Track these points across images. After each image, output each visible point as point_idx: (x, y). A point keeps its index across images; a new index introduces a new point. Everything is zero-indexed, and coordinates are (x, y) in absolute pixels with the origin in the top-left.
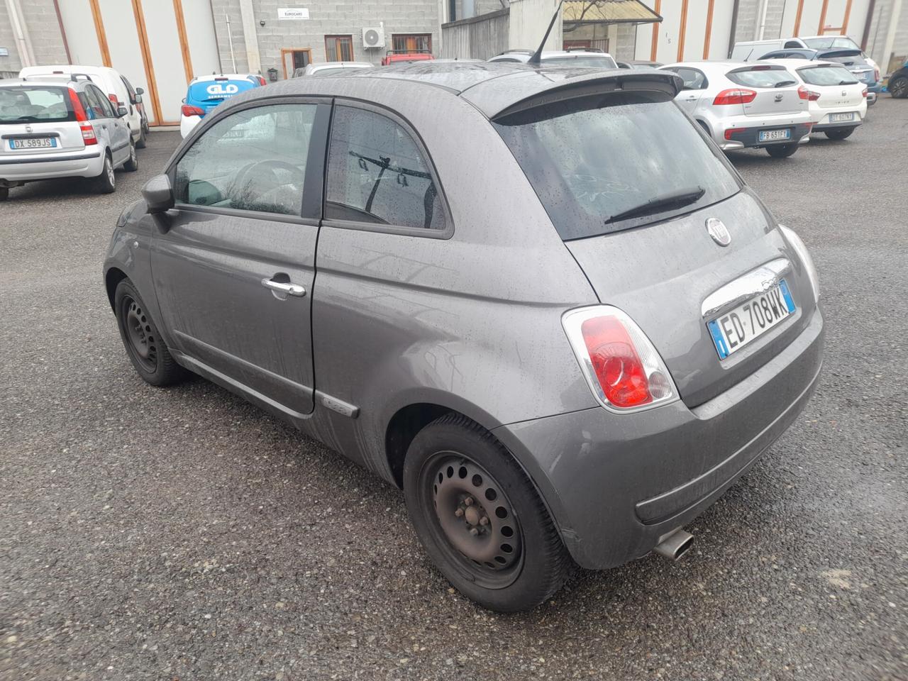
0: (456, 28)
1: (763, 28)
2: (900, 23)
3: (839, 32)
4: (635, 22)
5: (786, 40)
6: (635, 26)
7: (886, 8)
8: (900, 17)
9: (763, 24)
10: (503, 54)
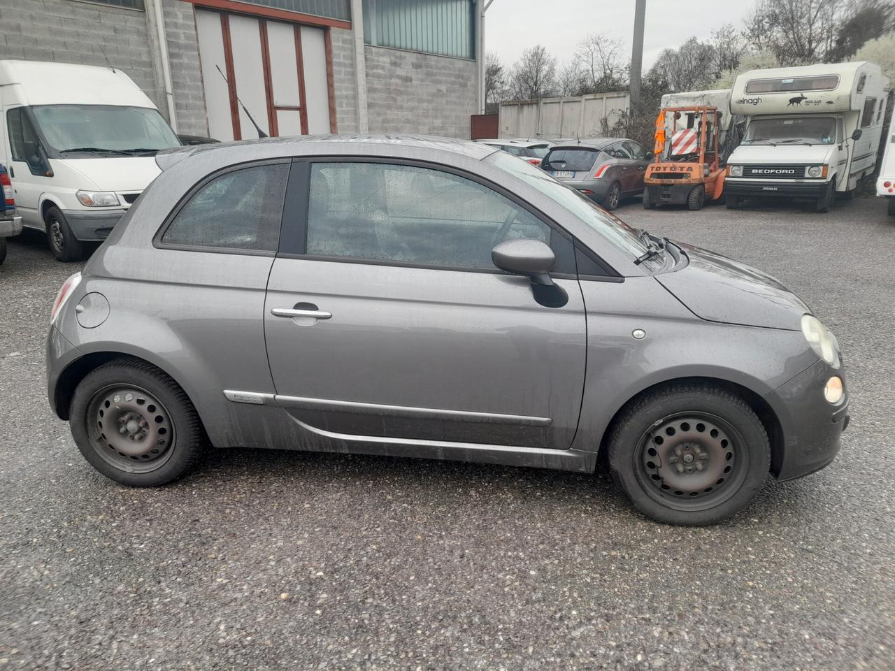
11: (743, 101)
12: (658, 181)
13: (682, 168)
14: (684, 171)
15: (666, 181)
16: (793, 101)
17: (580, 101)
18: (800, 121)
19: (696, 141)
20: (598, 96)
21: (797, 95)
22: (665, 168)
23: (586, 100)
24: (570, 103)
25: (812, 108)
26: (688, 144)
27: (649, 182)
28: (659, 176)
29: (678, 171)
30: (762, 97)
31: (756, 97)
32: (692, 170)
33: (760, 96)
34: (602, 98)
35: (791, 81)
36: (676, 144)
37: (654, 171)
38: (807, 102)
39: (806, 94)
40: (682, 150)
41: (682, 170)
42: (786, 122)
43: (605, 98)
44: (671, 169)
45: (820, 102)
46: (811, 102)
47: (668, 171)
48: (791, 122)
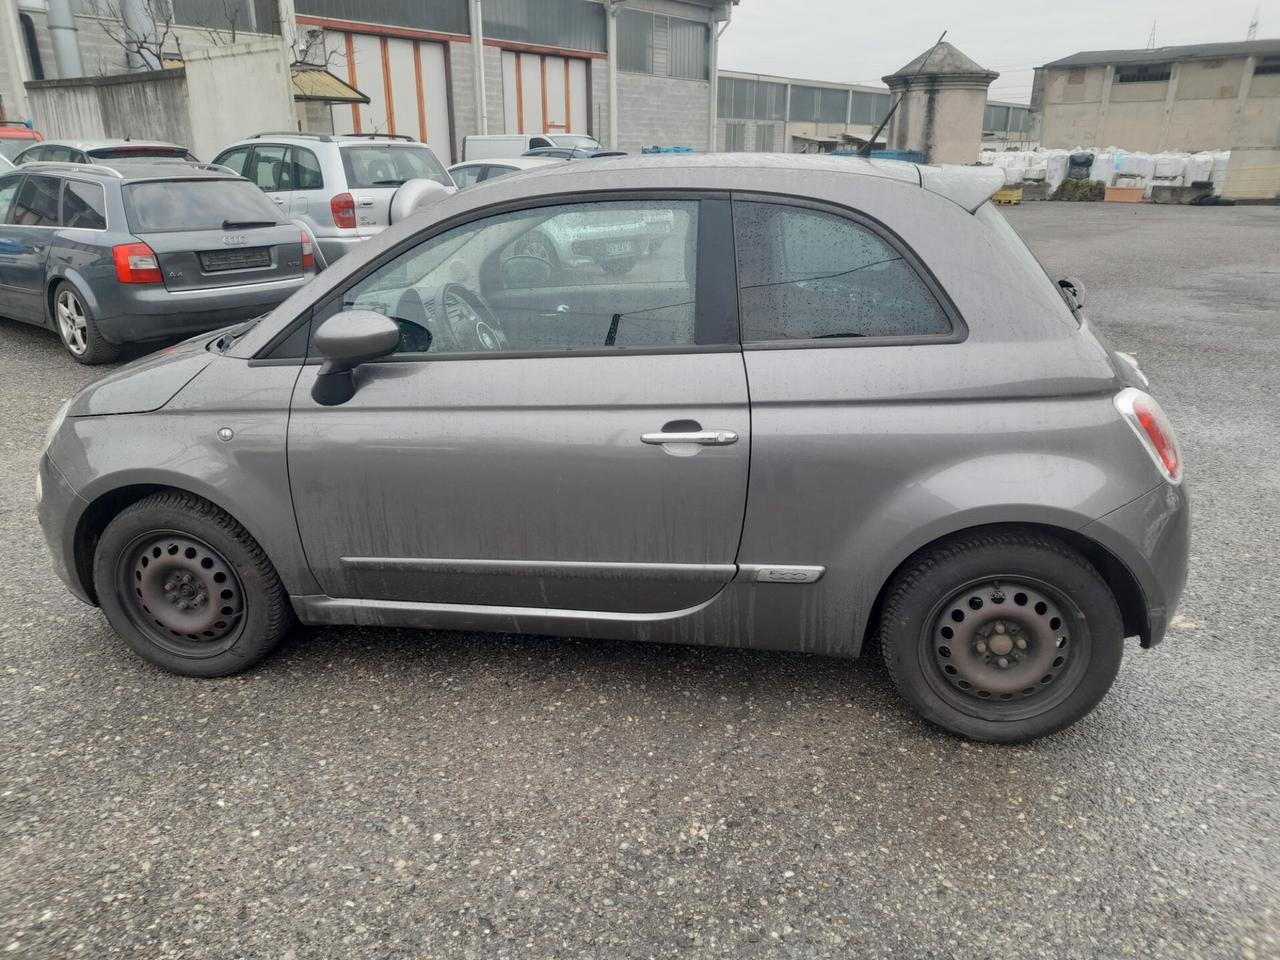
0: (61, 91)
1: (485, 120)
2: (618, 125)
3: (564, 130)
4: (328, 101)
5: (530, 137)
6: (328, 107)
7: (603, 107)
8: (618, 119)
9: (485, 115)
10: (258, 137)
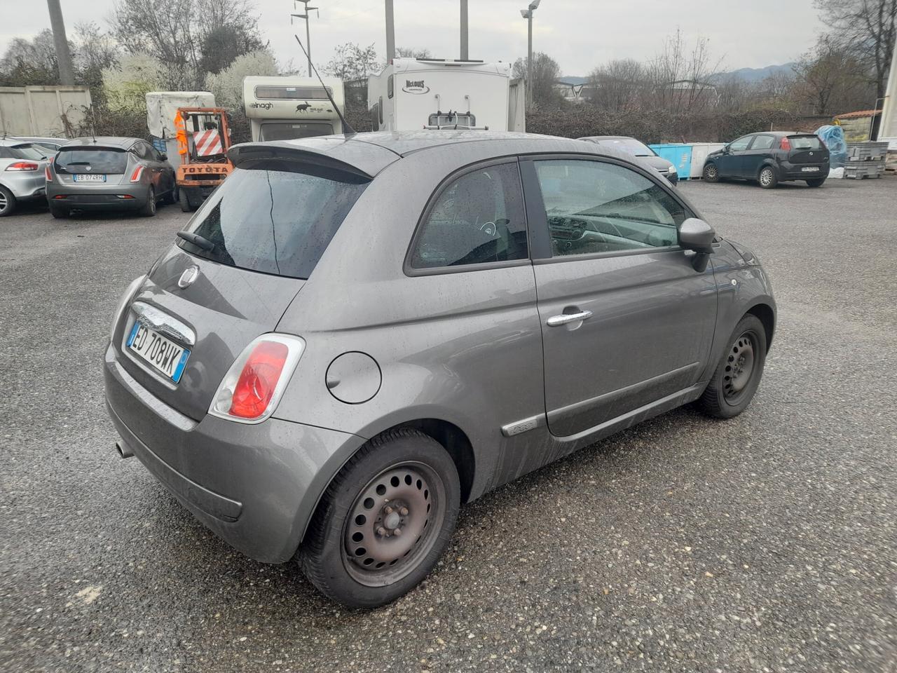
11: (256, 106)
12: (196, 183)
13: (217, 169)
14: (220, 172)
15: (204, 182)
16: (300, 107)
17: (23, 93)
18: (306, 126)
19: (219, 142)
20: (48, 88)
21: (302, 102)
22: (200, 170)
23: (31, 92)
24: (8, 95)
25: (315, 115)
26: (213, 145)
27: (185, 184)
28: (195, 177)
29: (214, 172)
30: (273, 102)
31: (268, 102)
32: (227, 171)
33: (271, 102)
34: (54, 92)
35: (294, 89)
36: (200, 145)
37: (188, 172)
38: (311, 109)
39: (310, 102)
40: (208, 151)
41: (217, 171)
42: (294, 127)
43: (57, 92)
44: (207, 169)
45: (321, 110)
46: (315, 109)
47: (204, 172)
48: (298, 127)
